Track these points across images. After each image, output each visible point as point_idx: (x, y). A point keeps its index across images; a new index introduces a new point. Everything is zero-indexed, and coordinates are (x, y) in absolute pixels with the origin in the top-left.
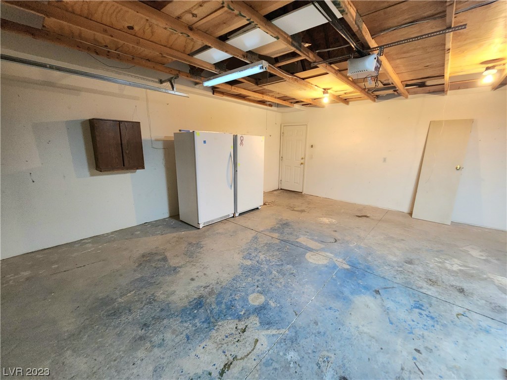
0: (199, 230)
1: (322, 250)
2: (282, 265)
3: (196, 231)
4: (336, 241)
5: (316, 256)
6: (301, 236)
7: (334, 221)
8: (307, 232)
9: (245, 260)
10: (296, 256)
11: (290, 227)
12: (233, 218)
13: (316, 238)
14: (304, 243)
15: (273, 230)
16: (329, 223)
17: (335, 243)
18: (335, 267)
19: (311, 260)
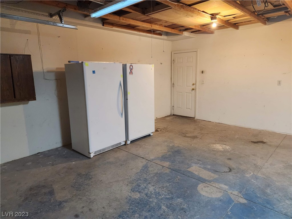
0: (90, 160)
1: (216, 180)
2: (172, 198)
3: (87, 161)
4: (230, 170)
5: (209, 188)
6: (193, 165)
7: (228, 147)
8: (200, 160)
9: (133, 193)
10: (187, 188)
11: (182, 155)
12: (124, 146)
13: (209, 167)
14: (196, 173)
15: (164, 158)
16: (222, 150)
17: (230, 173)
18: (230, 201)
19: (203, 193)
